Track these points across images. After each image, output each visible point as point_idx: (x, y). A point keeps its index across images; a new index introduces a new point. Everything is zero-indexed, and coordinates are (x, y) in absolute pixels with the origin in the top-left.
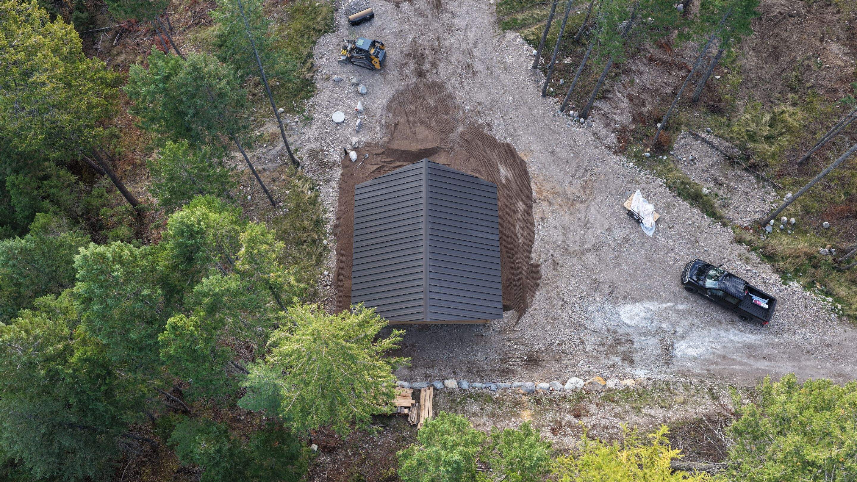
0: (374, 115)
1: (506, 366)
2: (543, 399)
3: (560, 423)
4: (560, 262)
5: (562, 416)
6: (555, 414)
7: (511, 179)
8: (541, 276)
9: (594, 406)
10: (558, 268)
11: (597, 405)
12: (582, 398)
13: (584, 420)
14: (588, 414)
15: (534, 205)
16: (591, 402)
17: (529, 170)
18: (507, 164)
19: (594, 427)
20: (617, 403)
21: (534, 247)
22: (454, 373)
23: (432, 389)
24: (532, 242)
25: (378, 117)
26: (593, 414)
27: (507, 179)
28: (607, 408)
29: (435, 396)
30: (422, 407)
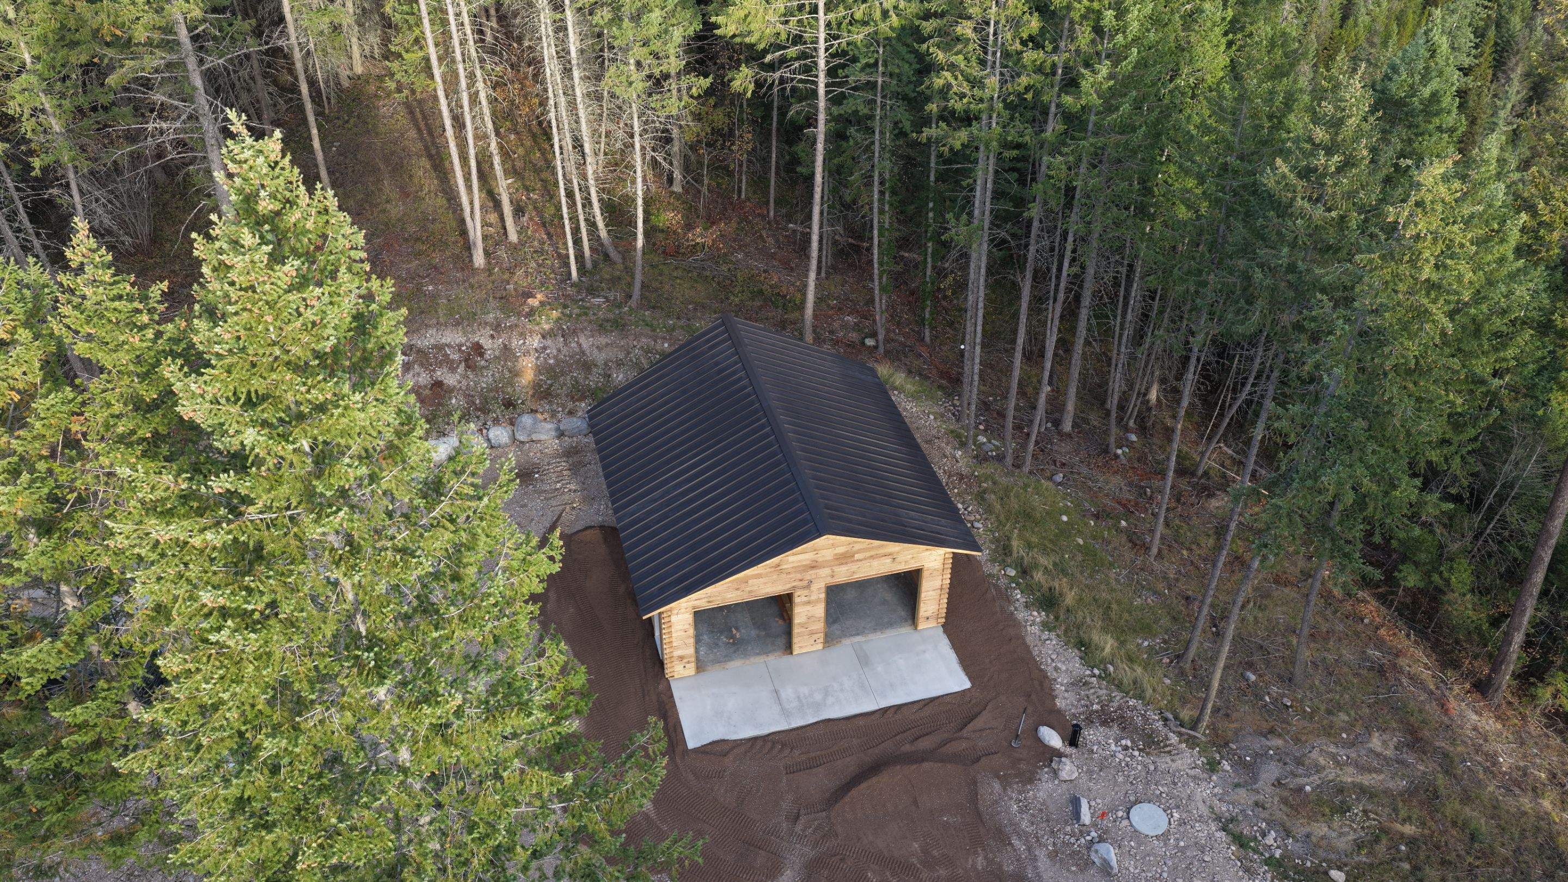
2: (498, 411)
3: (468, 367)
6: (476, 383)
13: (424, 378)
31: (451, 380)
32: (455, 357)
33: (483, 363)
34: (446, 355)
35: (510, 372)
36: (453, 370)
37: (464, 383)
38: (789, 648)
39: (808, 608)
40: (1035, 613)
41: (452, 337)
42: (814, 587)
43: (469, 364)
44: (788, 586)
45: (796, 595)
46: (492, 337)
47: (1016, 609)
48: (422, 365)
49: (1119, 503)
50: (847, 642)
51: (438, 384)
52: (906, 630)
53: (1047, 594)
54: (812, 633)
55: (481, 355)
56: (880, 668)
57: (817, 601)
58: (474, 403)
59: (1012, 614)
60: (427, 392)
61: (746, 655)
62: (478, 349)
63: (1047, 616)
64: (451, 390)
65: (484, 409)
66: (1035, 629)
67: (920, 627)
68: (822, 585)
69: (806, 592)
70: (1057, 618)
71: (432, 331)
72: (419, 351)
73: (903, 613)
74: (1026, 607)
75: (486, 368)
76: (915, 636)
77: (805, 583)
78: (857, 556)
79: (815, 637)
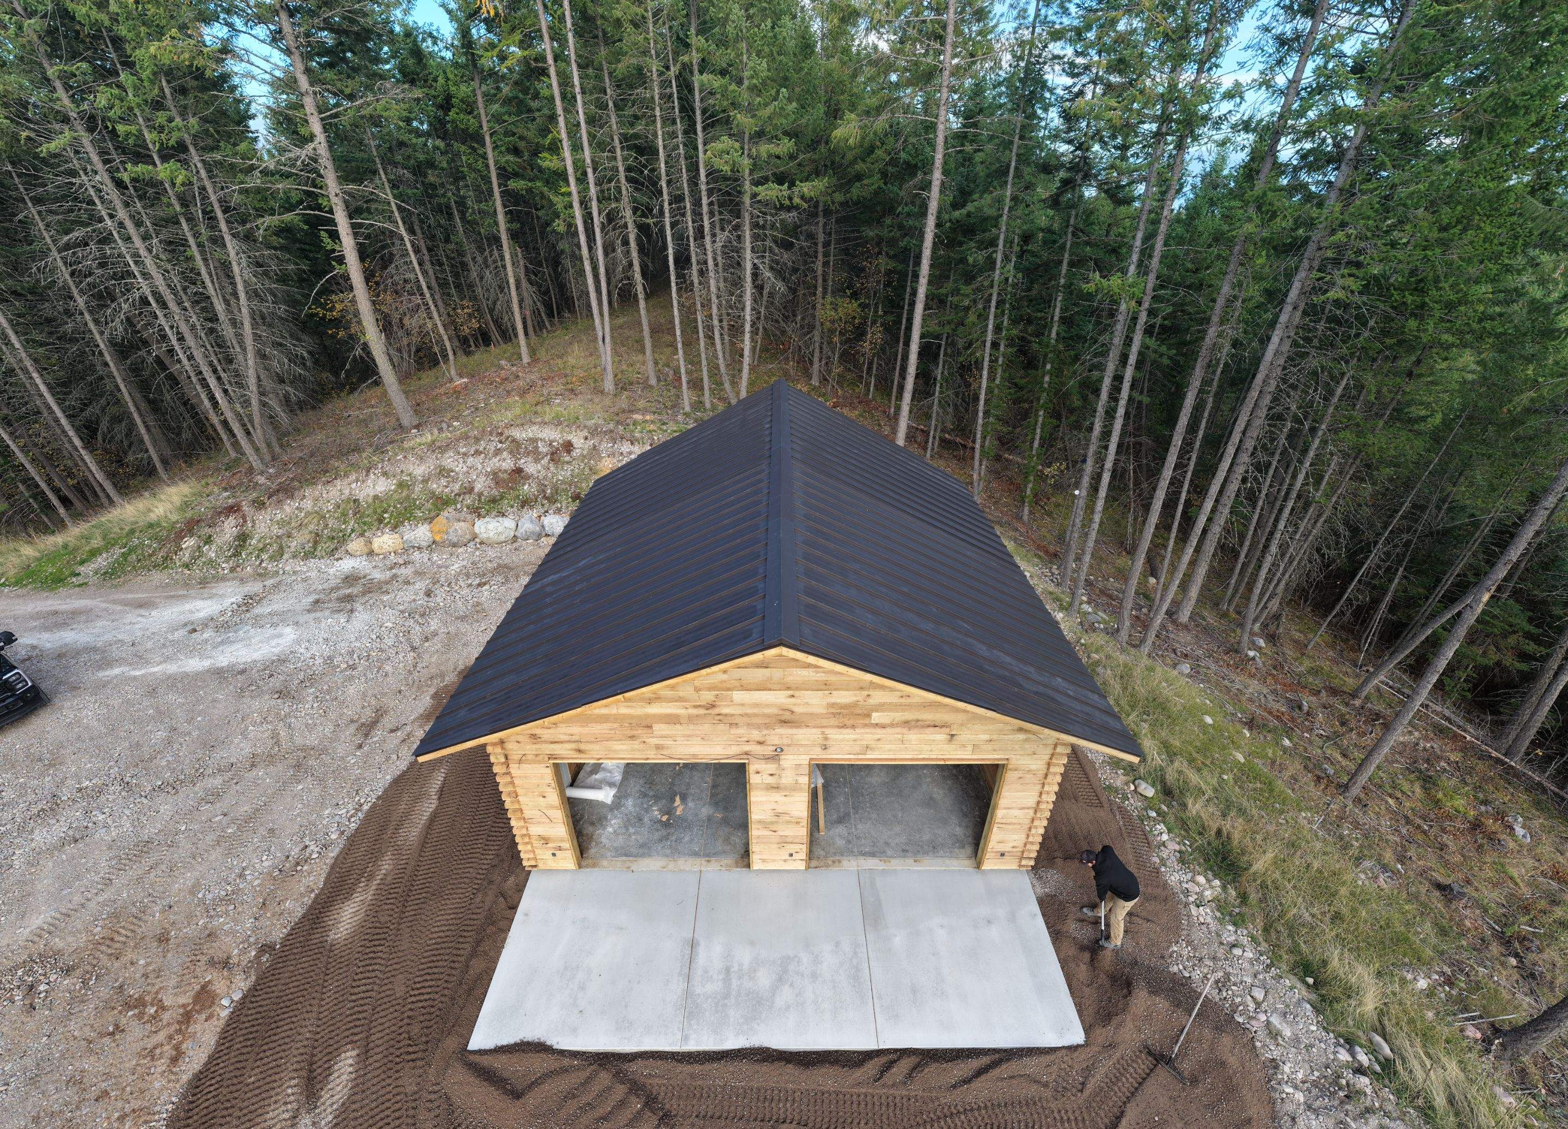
3: (552, 460)
4: (348, 732)
6: (554, 475)
8: (435, 695)
9: (478, 487)
11: (471, 490)
12: (494, 501)
13: (508, 464)
14: (496, 474)
16: (480, 495)
19: (498, 452)
20: (433, 496)
26: (487, 475)
31: (531, 468)
32: (543, 449)
33: (567, 459)
34: (537, 447)
35: (591, 469)
36: (537, 461)
37: (543, 472)
38: (745, 857)
39: (777, 796)
40: (1201, 879)
41: (552, 434)
42: (789, 760)
43: (554, 456)
44: (734, 750)
45: (752, 768)
46: (586, 438)
47: (1163, 862)
48: (511, 452)
49: (1270, 713)
50: (851, 865)
51: (519, 471)
52: (959, 864)
53: (1216, 843)
54: (783, 842)
55: (569, 452)
56: (899, 941)
57: (795, 788)
58: (544, 491)
59: (1158, 871)
60: (505, 476)
61: (675, 852)
62: (568, 446)
63: (1224, 887)
64: (528, 477)
65: (552, 500)
66: (1205, 914)
67: (986, 866)
68: (804, 760)
69: (771, 767)
70: (1244, 897)
71: (535, 428)
72: (514, 441)
73: (959, 831)
74: (1182, 861)
75: (568, 463)
76: (976, 882)
77: (768, 750)
78: (876, 717)
79: (792, 848)
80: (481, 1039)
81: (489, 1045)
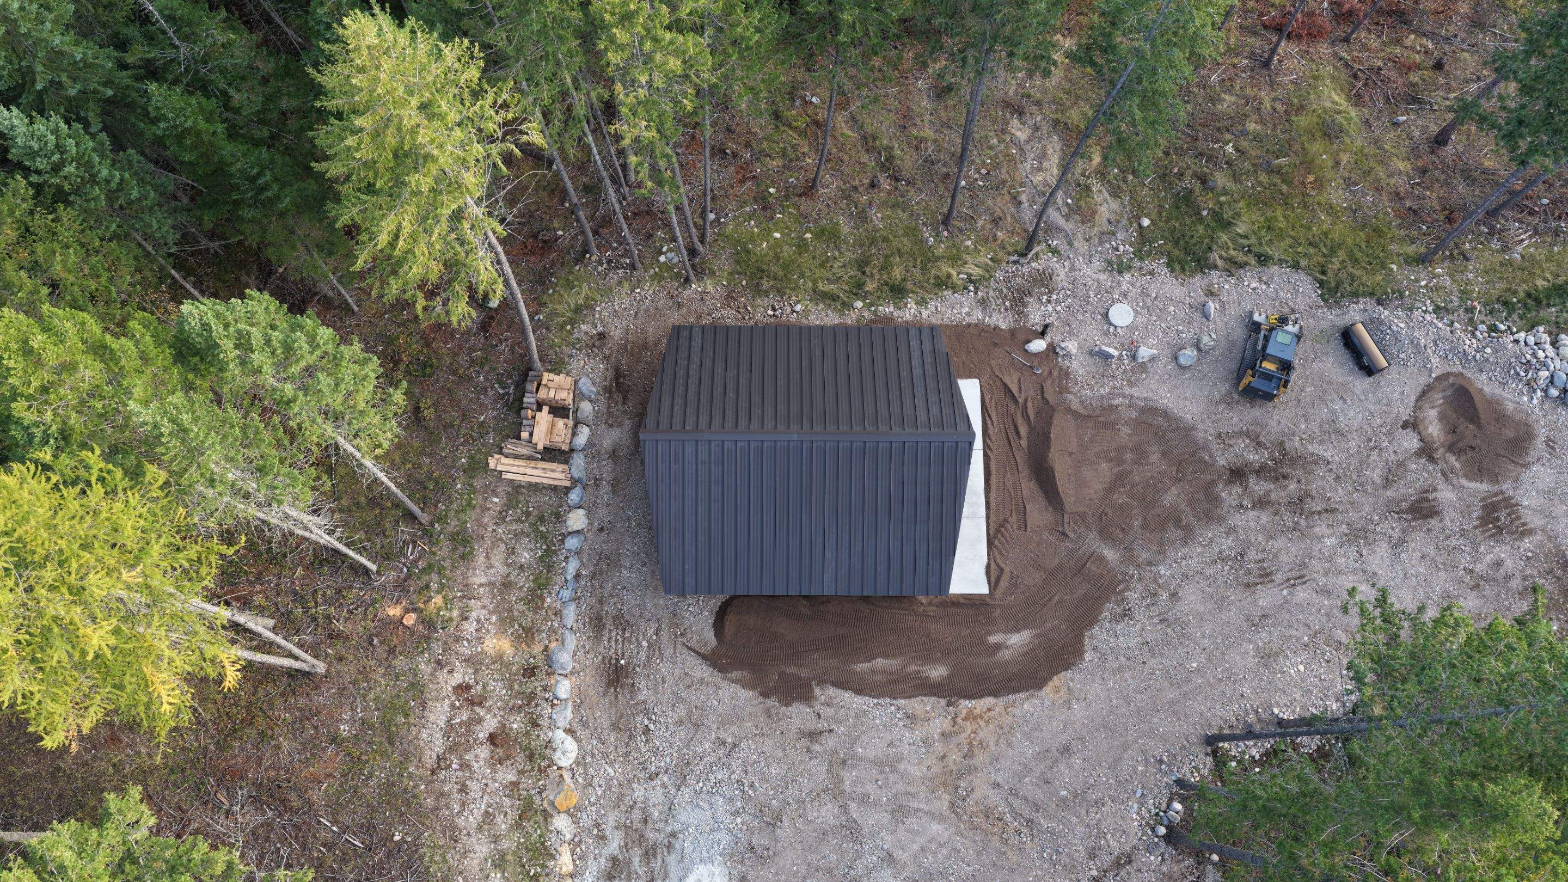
0: (1131, 384)
1: (609, 624)
2: (535, 684)
4: (817, 747)
5: (497, 711)
7: (999, 655)
8: (786, 705)
9: (512, 777)
10: (803, 742)
11: (515, 784)
12: (531, 757)
14: (496, 762)
15: (943, 702)
16: (521, 772)
17: (1023, 695)
18: (1033, 650)
19: (465, 766)
20: (518, 825)
21: (848, 695)
22: (601, 530)
23: (568, 484)
24: (859, 692)
25: (1127, 390)
26: (494, 771)
27: (998, 647)
28: (508, 802)
29: (555, 489)
30: (533, 464)
32: (465, 715)
33: (479, 688)
34: (461, 724)
35: (495, 662)
36: (480, 721)
40: (907, 305)
43: (479, 701)
46: (450, 671)
47: (901, 317)
48: (467, 751)
51: (492, 738)
53: (888, 288)
55: (468, 687)
58: (520, 706)
60: (498, 751)
62: (462, 689)
63: (911, 298)
64: (502, 727)
65: (530, 697)
66: (925, 312)
71: (426, 734)
74: (899, 309)
75: (485, 685)
80: (985, 590)
81: (987, 586)
